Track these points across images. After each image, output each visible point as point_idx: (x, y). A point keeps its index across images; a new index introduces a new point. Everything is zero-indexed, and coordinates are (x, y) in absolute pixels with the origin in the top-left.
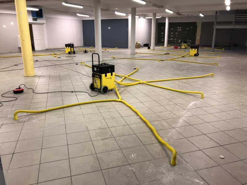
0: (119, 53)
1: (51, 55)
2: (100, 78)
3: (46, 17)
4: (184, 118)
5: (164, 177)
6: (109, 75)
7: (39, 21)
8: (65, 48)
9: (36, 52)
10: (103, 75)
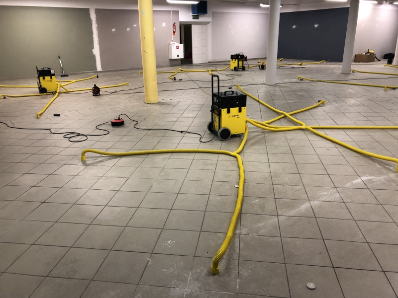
0: (319, 71)
1: (208, 71)
2: (220, 115)
3: (212, 12)
4: (315, 203)
5: (180, 286)
6: (234, 110)
7: (202, 19)
8: (230, 61)
9: (193, 66)
10: (224, 111)
